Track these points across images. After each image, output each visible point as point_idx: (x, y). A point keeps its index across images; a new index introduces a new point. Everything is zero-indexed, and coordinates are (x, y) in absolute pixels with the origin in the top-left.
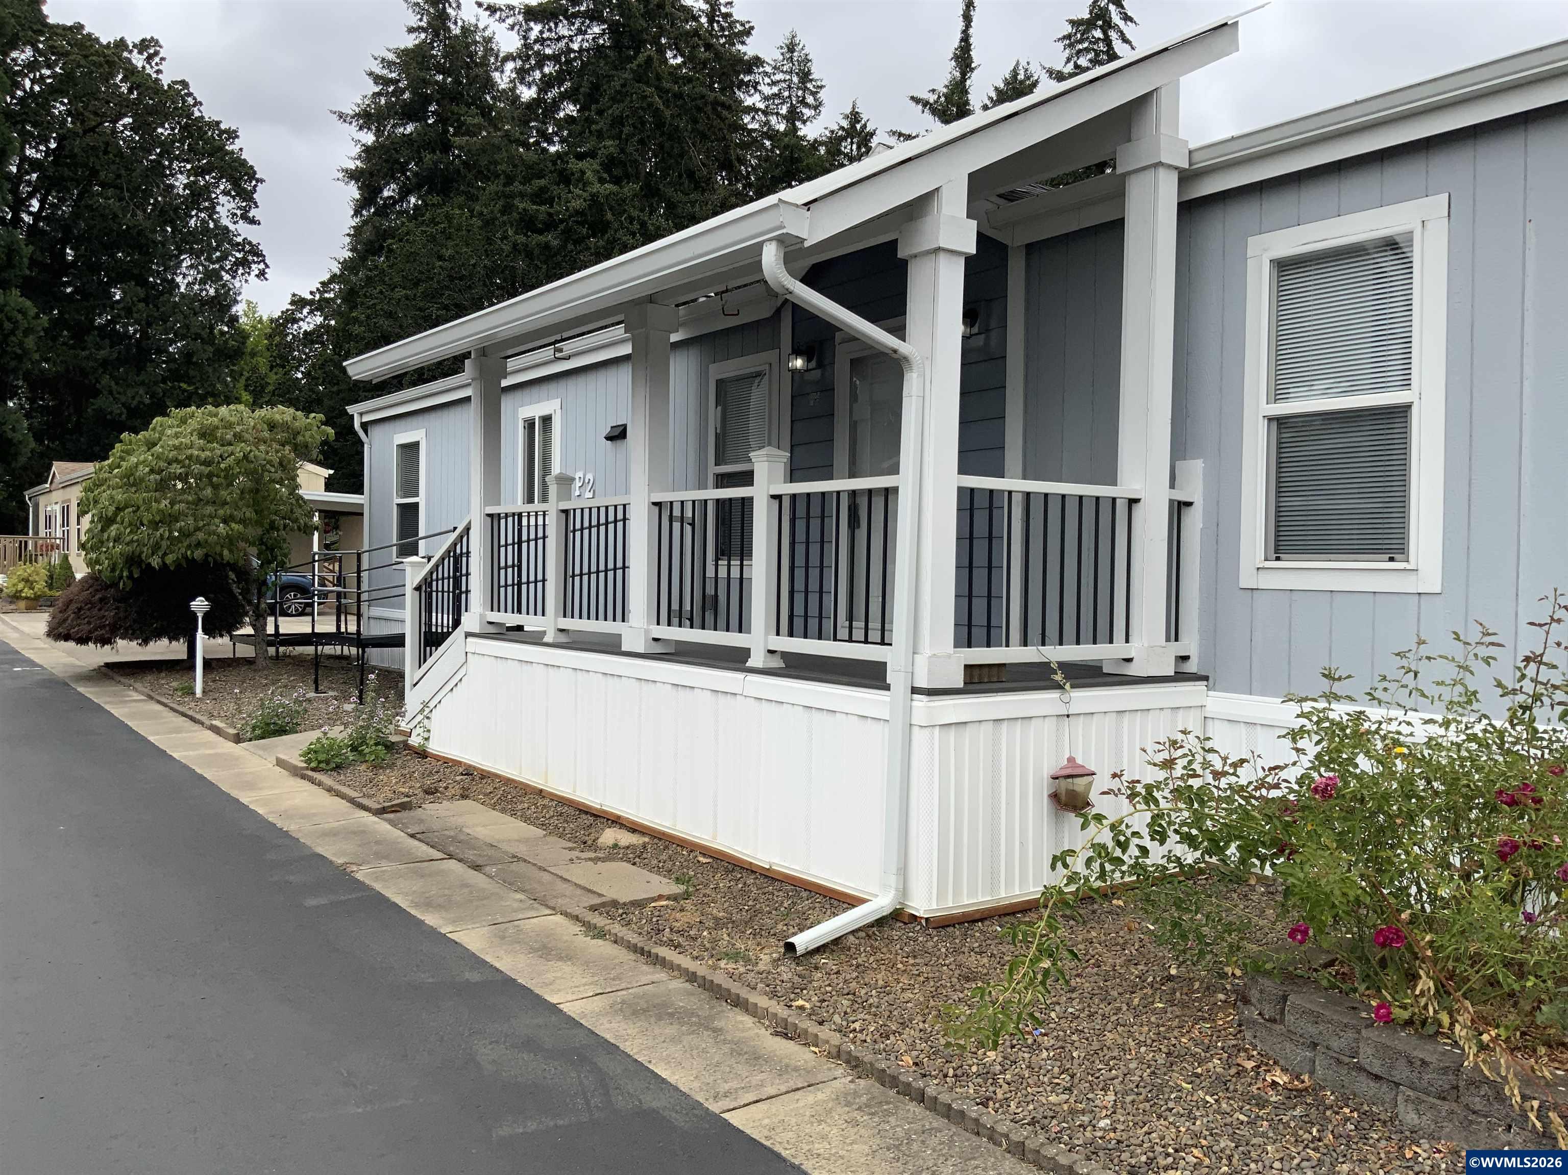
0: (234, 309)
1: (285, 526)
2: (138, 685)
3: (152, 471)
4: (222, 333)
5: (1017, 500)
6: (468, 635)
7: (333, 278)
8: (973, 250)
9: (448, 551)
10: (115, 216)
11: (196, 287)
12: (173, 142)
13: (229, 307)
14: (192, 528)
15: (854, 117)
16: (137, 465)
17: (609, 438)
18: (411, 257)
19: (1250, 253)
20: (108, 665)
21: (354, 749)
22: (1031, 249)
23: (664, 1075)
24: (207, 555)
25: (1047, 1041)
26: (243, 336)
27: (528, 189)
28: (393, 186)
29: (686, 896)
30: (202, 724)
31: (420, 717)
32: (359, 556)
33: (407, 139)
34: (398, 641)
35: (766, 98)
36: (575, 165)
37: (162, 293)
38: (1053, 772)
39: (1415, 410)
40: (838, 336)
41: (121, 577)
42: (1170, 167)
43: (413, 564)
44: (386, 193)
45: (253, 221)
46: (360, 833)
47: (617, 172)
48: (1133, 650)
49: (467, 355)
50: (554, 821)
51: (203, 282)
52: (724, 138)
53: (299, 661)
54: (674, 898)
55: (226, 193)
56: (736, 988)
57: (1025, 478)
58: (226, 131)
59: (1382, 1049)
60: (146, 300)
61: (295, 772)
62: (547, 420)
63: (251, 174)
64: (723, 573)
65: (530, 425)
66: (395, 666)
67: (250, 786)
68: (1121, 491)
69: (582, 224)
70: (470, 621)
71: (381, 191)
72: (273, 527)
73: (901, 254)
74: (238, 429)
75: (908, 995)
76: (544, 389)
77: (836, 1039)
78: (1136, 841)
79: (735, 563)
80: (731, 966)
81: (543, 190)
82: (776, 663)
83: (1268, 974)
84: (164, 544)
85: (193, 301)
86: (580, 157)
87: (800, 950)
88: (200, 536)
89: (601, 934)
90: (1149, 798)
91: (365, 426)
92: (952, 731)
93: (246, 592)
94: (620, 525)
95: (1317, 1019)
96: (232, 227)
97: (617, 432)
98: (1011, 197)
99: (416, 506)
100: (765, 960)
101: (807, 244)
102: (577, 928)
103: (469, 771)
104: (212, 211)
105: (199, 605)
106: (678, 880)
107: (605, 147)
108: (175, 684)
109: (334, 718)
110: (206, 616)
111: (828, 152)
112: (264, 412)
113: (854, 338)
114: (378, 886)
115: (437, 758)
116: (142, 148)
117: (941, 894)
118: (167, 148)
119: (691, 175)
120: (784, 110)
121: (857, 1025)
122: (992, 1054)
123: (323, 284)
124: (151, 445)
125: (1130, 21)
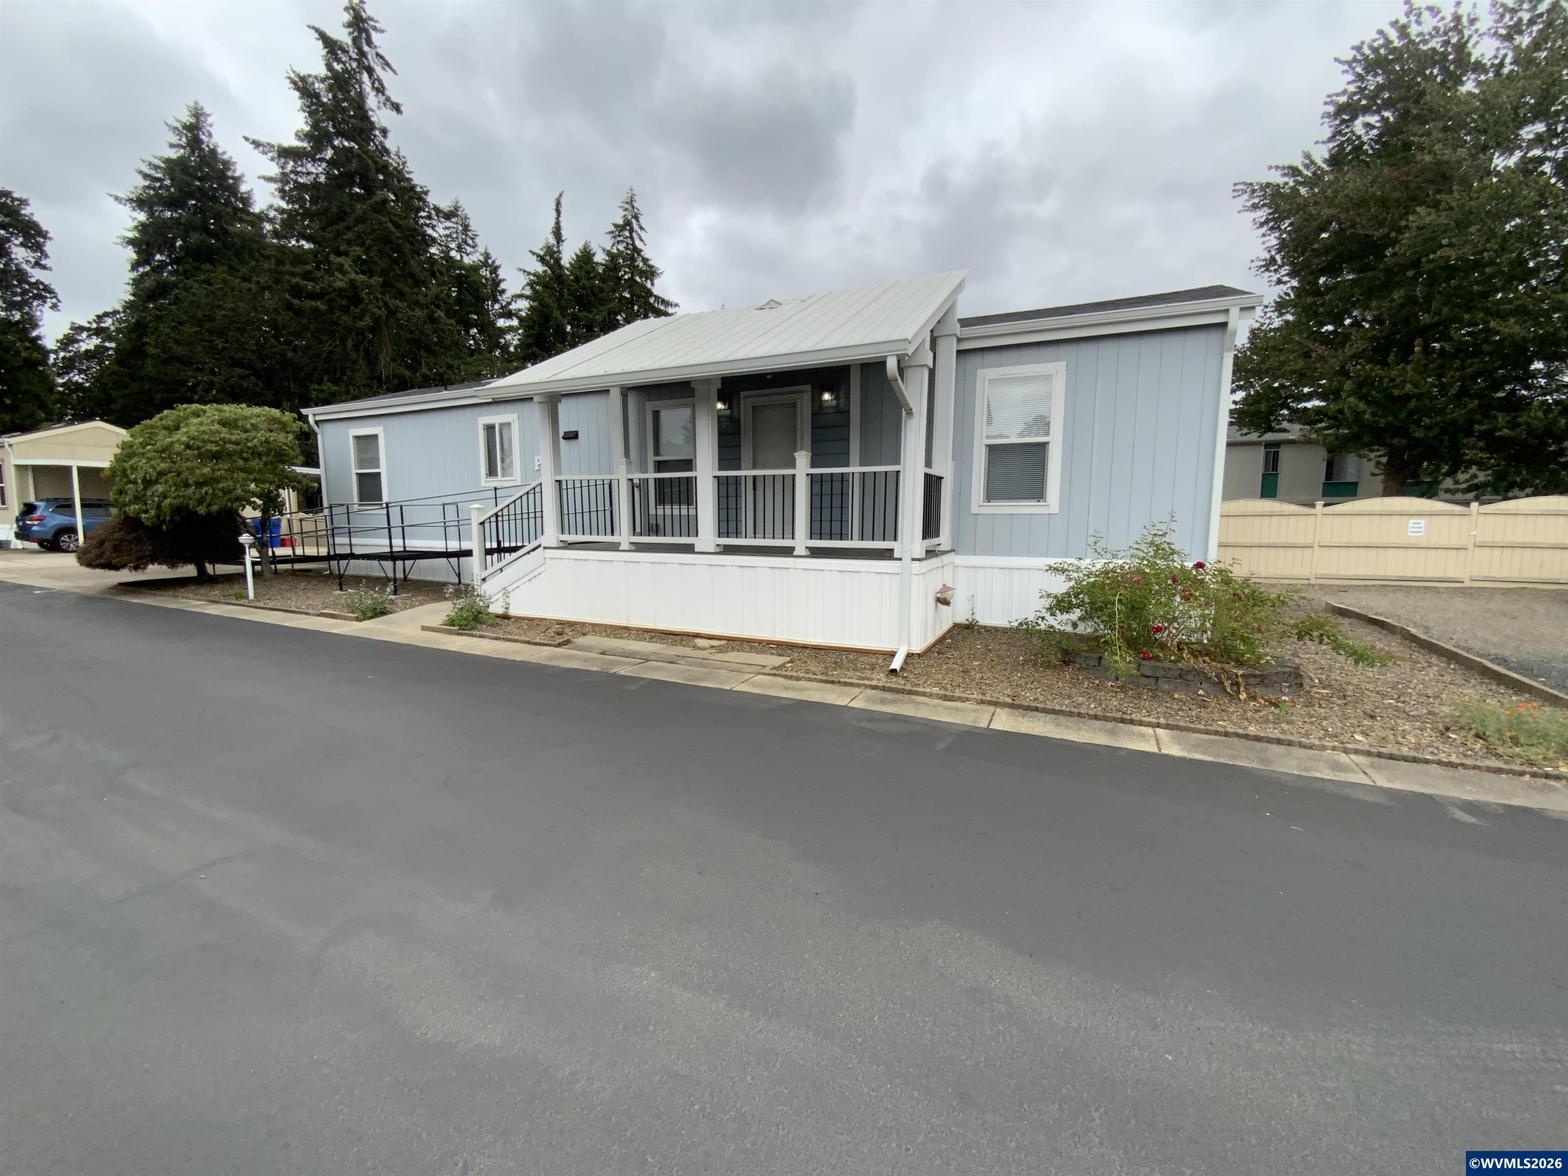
5: (857, 476)
6: (546, 548)
9: (514, 502)
15: (489, 256)
17: (565, 438)
19: (979, 376)
21: (475, 617)
31: (498, 597)
33: (173, 221)
38: (937, 591)
39: (1050, 445)
45: (45, 268)
48: (941, 540)
50: (656, 640)
62: (505, 426)
65: (489, 428)
69: (342, 298)
70: (547, 540)
71: (154, 256)
74: (251, 421)
76: (501, 407)
81: (310, 272)
91: (317, 422)
97: (570, 435)
99: (379, 474)
105: (247, 539)
106: (778, 655)
107: (354, 251)
114: (647, 676)
115: (518, 619)
123: (98, 317)
125: (641, 228)
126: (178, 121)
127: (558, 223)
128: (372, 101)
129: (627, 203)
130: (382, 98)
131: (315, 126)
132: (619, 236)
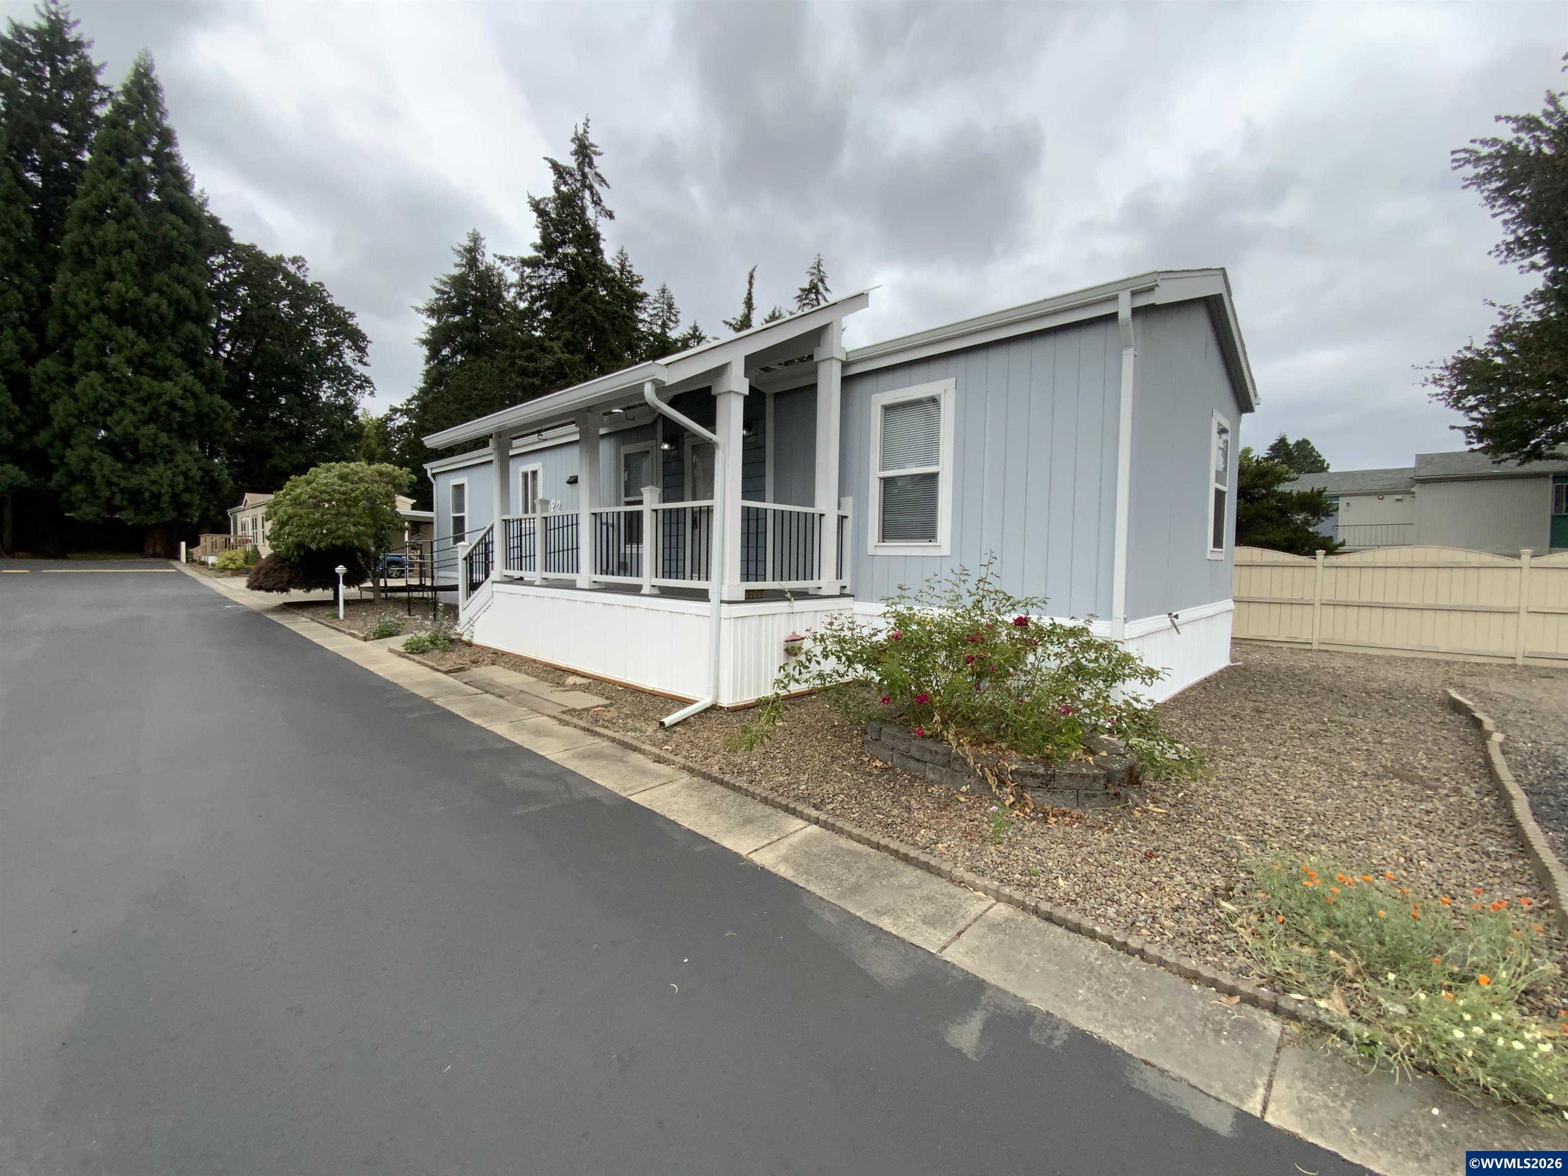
0: (355, 413)
1: (389, 528)
2: (305, 614)
3: (310, 497)
4: (349, 425)
5: (770, 513)
6: (493, 582)
7: (414, 398)
8: (747, 393)
9: (482, 539)
10: (280, 356)
11: (332, 399)
12: (315, 316)
13: (352, 411)
14: (334, 528)
15: (695, 329)
16: (301, 493)
17: (569, 482)
18: (459, 388)
19: (873, 402)
20: (285, 604)
21: (432, 642)
22: (776, 395)
23: (599, 782)
24: (344, 543)
25: (780, 756)
26: (361, 427)
27: (524, 353)
28: (448, 349)
29: (611, 705)
30: (344, 632)
31: (468, 626)
32: (432, 543)
33: (456, 324)
34: (455, 588)
35: (651, 316)
36: (548, 344)
37: (310, 401)
38: (786, 639)
39: (940, 476)
40: (686, 434)
41: (293, 555)
42: (837, 359)
43: (462, 546)
44: (444, 353)
45: (365, 364)
46: (437, 683)
47: (571, 348)
48: (821, 583)
49: (491, 436)
50: (542, 674)
51: (336, 396)
52: (629, 335)
53: (399, 601)
54: (605, 706)
55: (349, 347)
56: (635, 743)
57: (775, 502)
58: (347, 313)
59: (921, 749)
60: (301, 405)
61: (400, 655)
62: (534, 473)
63: (364, 338)
64: (628, 551)
65: (525, 475)
66: (453, 602)
67: (375, 662)
68: (816, 510)
69: (552, 374)
70: (494, 575)
71: (441, 351)
72: (382, 528)
73: (713, 393)
74: (361, 475)
75: (718, 741)
76: (532, 457)
77: (683, 761)
78: (814, 658)
79: (635, 546)
80: (633, 734)
81: (532, 355)
82: (656, 591)
83: (875, 720)
84: (318, 537)
85: (332, 408)
86: (551, 339)
87: (667, 724)
88: (340, 532)
89: (567, 724)
90: (822, 639)
91: (434, 475)
92: (740, 620)
93: (367, 563)
94: (575, 527)
95: (894, 737)
96: (353, 366)
97: (572, 480)
98: (767, 370)
99: (463, 518)
100: (650, 731)
101: (667, 385)
102: (555, 722)
103: (495, 652)
104: (340, 357)
105: (341, 570)
106: (607, 698)
107: (565, 335)
108: (327, 613)
109: (421, 628)
110: (345, 576)
111: (682, 345)
112: (376, 466)
113: (695, 435)
114: (448, 707)
115: (478, 646)
116: (296, 318)
117: (734, 696)
118: (311, 319)
119: (611, 352)
120: (660, 322)
121: (693, 755)
122: (755, 763)
123: (408, 400)
124: (309, 483)
125: (826, 289)
126: (460, 246)
127: (750, 294)
128: (591, 213)
129: (814, 268)
130: (599, 208)
131: (545, 237)
132: (805, 299)
